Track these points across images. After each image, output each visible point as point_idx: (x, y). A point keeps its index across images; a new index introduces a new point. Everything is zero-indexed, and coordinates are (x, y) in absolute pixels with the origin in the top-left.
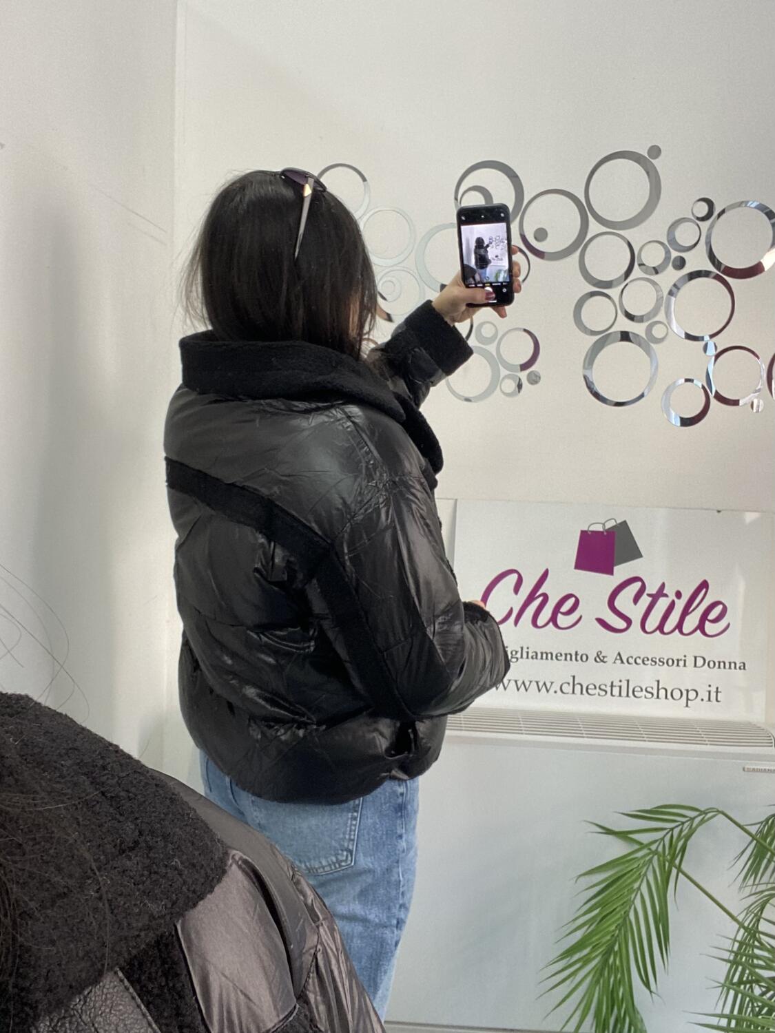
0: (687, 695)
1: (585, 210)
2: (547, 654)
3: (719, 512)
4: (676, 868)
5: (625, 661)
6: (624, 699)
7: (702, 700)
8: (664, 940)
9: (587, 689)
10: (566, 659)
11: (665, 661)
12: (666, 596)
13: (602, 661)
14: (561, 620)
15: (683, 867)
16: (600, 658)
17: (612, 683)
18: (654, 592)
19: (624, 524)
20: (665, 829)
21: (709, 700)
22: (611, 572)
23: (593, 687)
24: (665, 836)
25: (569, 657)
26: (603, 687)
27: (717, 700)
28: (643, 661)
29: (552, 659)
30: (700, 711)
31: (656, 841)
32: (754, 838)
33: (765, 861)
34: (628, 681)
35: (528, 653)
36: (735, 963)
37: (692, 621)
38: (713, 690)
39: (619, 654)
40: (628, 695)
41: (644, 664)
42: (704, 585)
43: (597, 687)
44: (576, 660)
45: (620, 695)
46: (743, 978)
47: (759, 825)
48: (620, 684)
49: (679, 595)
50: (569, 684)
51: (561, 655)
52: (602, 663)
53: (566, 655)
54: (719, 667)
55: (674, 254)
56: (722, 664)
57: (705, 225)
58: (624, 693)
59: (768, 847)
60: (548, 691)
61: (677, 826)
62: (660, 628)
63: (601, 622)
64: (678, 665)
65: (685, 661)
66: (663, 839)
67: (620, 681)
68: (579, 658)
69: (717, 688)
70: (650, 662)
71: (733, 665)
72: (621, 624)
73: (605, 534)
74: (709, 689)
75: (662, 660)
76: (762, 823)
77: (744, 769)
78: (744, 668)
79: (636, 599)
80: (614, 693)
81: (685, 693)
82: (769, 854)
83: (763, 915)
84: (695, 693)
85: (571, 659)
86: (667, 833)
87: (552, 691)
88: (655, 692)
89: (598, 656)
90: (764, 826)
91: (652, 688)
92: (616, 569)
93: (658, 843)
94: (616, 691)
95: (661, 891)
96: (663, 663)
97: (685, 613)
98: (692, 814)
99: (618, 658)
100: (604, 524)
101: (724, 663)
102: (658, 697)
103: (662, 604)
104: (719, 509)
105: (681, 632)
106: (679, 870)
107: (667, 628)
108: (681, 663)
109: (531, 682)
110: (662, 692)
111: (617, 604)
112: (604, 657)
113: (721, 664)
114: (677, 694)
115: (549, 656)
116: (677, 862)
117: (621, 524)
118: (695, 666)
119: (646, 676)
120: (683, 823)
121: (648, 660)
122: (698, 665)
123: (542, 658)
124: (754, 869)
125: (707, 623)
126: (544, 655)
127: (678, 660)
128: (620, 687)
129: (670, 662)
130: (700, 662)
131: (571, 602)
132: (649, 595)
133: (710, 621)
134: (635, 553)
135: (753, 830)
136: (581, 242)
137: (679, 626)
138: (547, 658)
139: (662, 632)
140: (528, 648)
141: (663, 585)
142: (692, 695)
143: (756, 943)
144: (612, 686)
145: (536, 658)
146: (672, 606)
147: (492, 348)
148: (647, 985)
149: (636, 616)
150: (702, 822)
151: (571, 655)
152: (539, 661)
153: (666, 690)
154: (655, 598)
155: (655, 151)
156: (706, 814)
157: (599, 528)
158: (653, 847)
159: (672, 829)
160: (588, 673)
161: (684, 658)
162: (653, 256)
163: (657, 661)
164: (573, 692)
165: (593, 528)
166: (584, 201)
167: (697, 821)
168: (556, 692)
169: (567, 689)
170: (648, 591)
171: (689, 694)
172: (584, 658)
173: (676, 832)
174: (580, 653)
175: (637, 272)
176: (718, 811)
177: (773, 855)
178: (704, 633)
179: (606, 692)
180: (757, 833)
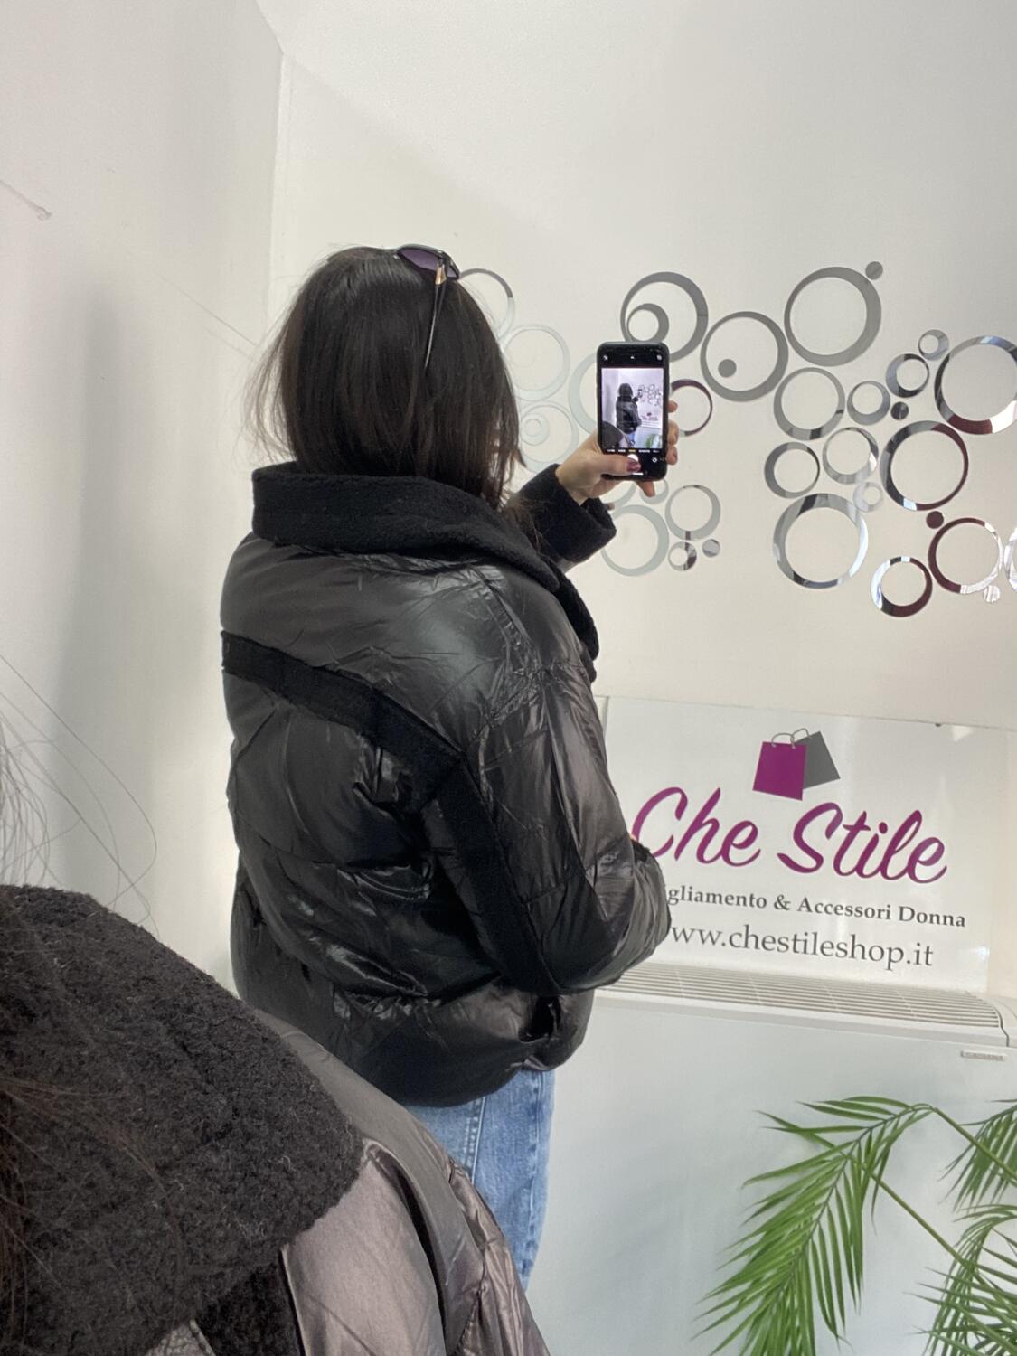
0: (891, 956)
1: (784, 338)
2: (714, 896)
3: (938, 725)
4: (874, 1178)
5: (812, 908)
6: (809, 956)
7: (909, 962)
8: (856, 1270)
9: (764, 942)
10: (738, 903)
11: (863, 911)
12: (868, 828)
13: (784, 908)
14: (735, 854)
15: (883, 1179)
16: (781, 904)
17: (795, 936)
18: (853, 823)
20: (861, 1128)
21: (918, 962)
22: (799, 796)
23: (771, 940)
24: (861, 1137)
25: (741, 901)
26: (783, 941)
27: (927, 963)
28: (836, 910)
29: (720, 902)
30: (904, 976)
31: (849, 1144)
32: (973, 1142)
33: (987, 1174)
34: (815, 934)
35: (690, 893)
36: (947, 1305)
37: (899, 862)
38: (923, 950)
39: (806, 900)
40: (814, 952)
41: (836, 912)
42: (916, 817)
43: (777, 940)
44: (751, 904)
45: (805, 952)
46: (955, 1324)
47: (981, 1126)
48: (805, 937)
49: (883, 828)
50: (740, 935)
51: (733, 898)
52: (784, 910)
53: (738, 898)
54: (931, 921)
55: (895, 399)
56: (935, 919)
57: (935, 364)
58: (810, 949)
59: (992, 1154)
60: (714, 942)
61: (877, 1125)
62: (859, 869)
63: (785, 859)
64: (879, 916)
65: (888, 912)
66: (858, 1141)
67: (806, 934)
68: (754, 902)
69: (928, 948)
70: (844, 911)
71: (948, 920)
72: (807, 861)
73: (794, 747)
74: (917, 948)
75: (859, 909)
76: (985, 1122)
77: (962, 1055)
78: (963, 925)
79: (829, 832)
80: (797, 949)
81: (887, 952)
82: (993, 1164)
83: (985, 1245)
84: (899, 953)
85: (745, 903)
86: (864, 1134)
87: (719, 943)
88: (849, 950)
89: (779, 901)
90: (988, 1128)
91: (846, 945)
92: (806, 792)
93: (852, 1145)
94: (800, 946)
95: (854, 1207)
96: (861, 913)
97: (891, 850)
98: (897, 1110)
99: (804, 904)
100: (792, 736)
101: (938, 916)
102: (853, 956)
103: (863, 839)
104: (938, 722)
105: (885, 875)
106: (878, 1179)
107: (867, 869)
108: (884, 915)
109: (693, 930)
110: (858, 951)
111: (807, 836)
112: (786, 903)
113: (933, 918)
114: (876, 953)
115: (717, 898)
116: (876, 1172)
117: (814, 735)
118: (901, 918)
119: (840, 928)
120: (885, 1122)
121: (842, 908)
122: (904, 918)
123: (708, 901)
124: (973, 1184)
125: (918, 865)
126: (711, 898)
127: (880, 911)
128: (806, 942)
129: (870, 912)
130: (907, 914)
131: (747, 831)
132: (846, 827)
133: (923, 863)
134: (830, 774)
135: (973, 1131)
136: (776, 381)
137: (883, 868)
138: (714, 902)
139: (861, 874)
140: (691, 888)
141: (864, 816)
142: (895, 955)
143: (975, 1281)
144: (795, 940)
145: (701, 900)
146: (874, 842)
147: (659, 506)
148: (833, 1327)
149: (828, 852)
150: (911, 1121)
151: (744, 898)
152: (705, 904)
153: (864, 948)
154: (854, 831)
155: (875, 270)
156: (916, 1111)
157: (786, 740)
158: (846, 1151)
159: (871, 1129)
160: (766, 922)
161: (887, 909)
162: (868, 401)
163: (854, 910)
164: (746, 946)
165: (779, 740)
166: (783, 329)
167: (904, 1119)
168: (724, 944)
169: (738, 941)
170: (845, 821)
171: (893, 953)
172: (761, 903)
173: (876, 1133)
174: (756, 897)
175: (847, 420)
176: (931, 1108)
177: (998, 1165)
178: (913, 877)
179: (787, 947)
180: (977, 1137)
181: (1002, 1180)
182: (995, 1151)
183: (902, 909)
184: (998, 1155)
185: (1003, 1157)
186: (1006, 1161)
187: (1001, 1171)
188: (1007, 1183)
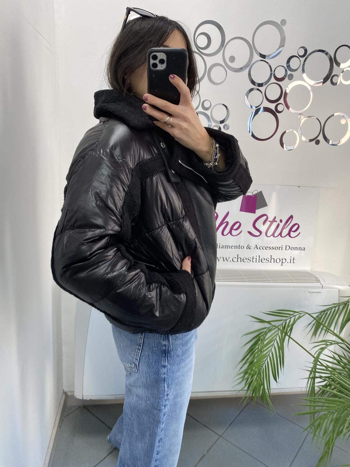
0: (282, 261)
1: (252, 47)
2: (227, 246)
3: (299, 187)
5: (258, 248)
6: (257, 263)
7: (288, 263)
8: (282, 362)
9: (243, 259)
10: (235, 248)
11: (274, 248)
12: (276, 221)
14: (234, 232)
15: (291, 336)
16: (249, 247)
17: (253, 257)
18: (271, 220)
19: (261, 192)
20: (284, 320)
21: (290, 262)
22: (254, 212)
24: (283, 323)
25: (236, 247)
26: (249, 259)
27: (293, 263)
29: (229, 248)
30: (287, 267)
31: (280, 325)
32: (315, 319)
33: (320, 329)
34: (259, 256)
35: (220, 246)
37: (286, 231)
38: (292, 258)
39: (256, 246)
40: (259, 262)
41: (266, 249)
42: (291, 217)
43: (247, 259)
44: (239, 248)
45: (256, 262)
47: (317, 314)
48: (256, 257)
49: (281, 221)
50: (236, 258)
51: (233, 247)
53: (235, 246)
54: (295, 250)
55: (289, 72)
56: (296, 248)
57: (303, 59)
58: (258, 261)
59: (322, 323)
60: (227, 261)
61: (288, 319)
62: (273, 235)
63: (250, 233)
64: (279, 249)
65: (282, 247)
66: (282, 324)
67: (256, 256)
68: (240, 247)
69: (294, 258)
71: (300, 249)
72: (257, 233)
73: (253, 196)
74: (290, 258)
75: (273, 247)
76: (319, 313)
77: (309, 292)
78: (304, 250)
80: (253, 261)
81: (281, 260)
82: (322, 326)
84: (285, 260)
85: (237, 248)
86: (284, 322)
87: (229, 261)
90: (320, 315)
91: (269, 259)
92: (257, 211)
94: (254, 260)
95: (282, 342)
96: (274, 249)
97: (283, 228)
98: (294, 314)
99: (256, 247)
100: (252, 193)
102: (271, 262)
103: (275, 225)
104: (299, 186)
105: (281, 236)
106: (289, 337)
107: (276, 235)
108: (281, 249)
109: (221, 258)
110: (272, 260)
111: (257, 225)
113: (296, 249)
114: (278, 261)
115: (228, 247)
116: (289, 334)
117: (260, 192)
118: (286, 249)
119: (266, 254)
120: (291, 318)
121: (268, 247)
122: (287, 249)
124: (315, 333)
125: (291, 232)
126: (226, 247)
127: (279, 247)
128: (256, 259)
129: (276, 248)
130: (288, 248)
131: (238, 225)
132: (269, 221)
133: (293, 231)
134: (264, 204)
135: (314, 316)
136: (249, 65)
137: (280, 234)
139: (274, 237)
140: (220, 244)
141: (275, 218)
142: (284, 261)
143: (318, 363)
144: (253, 258)
145: (223, 248)
146: (278, 226)
147: (208, 112)
148: (275, 379)
149: (264, 230)
150: (299, 317)
151: (237, 246)
153: (274, 259)
154: (272, 222)
155: (284, 22)
156: (301, 314)
159: (286, 320)
160: (244, 253)
162: (280, 73)
163: (271, 248)
164: (238, 261)
165: (248, 194)
166: (252, 44)
167: (297, 317)
168: (230, 261)
169: (235, 260)
170: (269, 220)
171: (283, 260)
172: (242, 247)
173: (288, 321)
174: (241, 246)
175: (273, 80)
176: (306, 313)
177: (324, 326)
178: (290, 236)
179: (250, 260)
180: (316, 317)
181: (325, 331)
182: (323, 321)
183: (286, 246)
184: (323, 323)
185: (325, 323)
186: (326, 325)
187: (325, 328)
188: (327, 332)
